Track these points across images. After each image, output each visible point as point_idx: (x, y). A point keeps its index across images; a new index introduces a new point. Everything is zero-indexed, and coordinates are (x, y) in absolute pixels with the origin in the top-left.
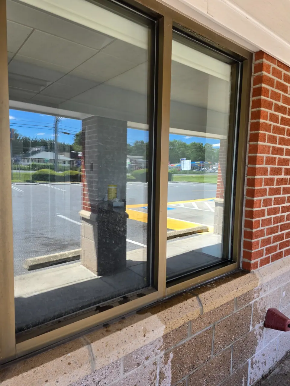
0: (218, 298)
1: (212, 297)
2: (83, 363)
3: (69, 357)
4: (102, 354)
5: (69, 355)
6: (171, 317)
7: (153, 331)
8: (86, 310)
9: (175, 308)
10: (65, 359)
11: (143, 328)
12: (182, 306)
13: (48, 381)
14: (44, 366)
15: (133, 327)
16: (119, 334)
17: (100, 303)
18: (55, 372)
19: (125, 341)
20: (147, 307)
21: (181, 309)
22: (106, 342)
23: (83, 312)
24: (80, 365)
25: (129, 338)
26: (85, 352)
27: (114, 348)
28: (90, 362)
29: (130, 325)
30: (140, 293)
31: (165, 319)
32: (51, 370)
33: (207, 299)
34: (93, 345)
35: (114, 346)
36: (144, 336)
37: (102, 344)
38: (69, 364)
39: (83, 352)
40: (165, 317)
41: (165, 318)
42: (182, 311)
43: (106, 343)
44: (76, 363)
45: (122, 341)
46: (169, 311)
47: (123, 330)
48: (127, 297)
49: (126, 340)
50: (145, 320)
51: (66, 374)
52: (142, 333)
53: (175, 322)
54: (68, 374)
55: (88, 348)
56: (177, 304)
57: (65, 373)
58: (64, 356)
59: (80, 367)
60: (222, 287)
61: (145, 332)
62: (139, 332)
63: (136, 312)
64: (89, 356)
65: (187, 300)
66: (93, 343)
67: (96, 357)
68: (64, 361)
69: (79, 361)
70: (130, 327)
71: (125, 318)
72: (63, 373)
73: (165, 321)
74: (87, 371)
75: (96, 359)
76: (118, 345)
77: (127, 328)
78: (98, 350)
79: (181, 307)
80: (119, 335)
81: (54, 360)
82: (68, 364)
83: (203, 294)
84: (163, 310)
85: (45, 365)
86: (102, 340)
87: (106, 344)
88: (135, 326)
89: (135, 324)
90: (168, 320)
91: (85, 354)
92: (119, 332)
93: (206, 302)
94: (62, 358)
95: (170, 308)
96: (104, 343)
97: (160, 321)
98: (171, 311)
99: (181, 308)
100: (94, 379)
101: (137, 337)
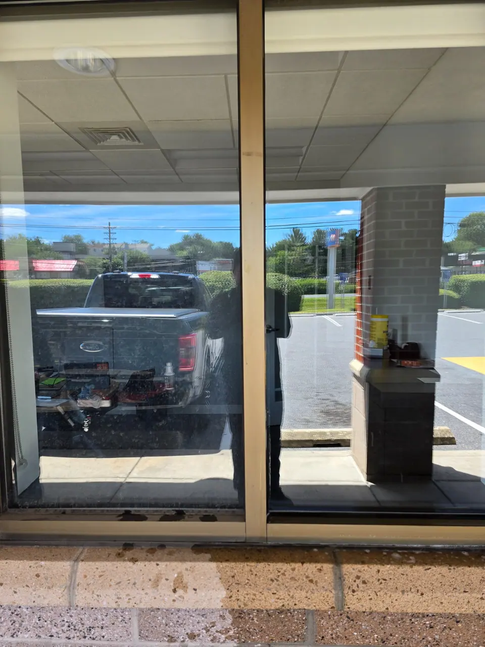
0: (403, 592)
1: (383, 582)
2: (56, 584)
3: (42, 566)
4: (88, 585)
5: (43, 563)
6: (247, 581)
7: (195, 590)
8: (108, 511)
9: (266, 569)
10: (35, 566)
11: (177, 577)
12: (285, 571)
13: (4, 585)
14: (7, 563)
15: (158, 566)
16: (130, 567)
17: (134, 507)
18: (16, 578)
19: (134, 584)
20: (217, 543)
21: (279, 576)
22: (103, 570)
23: (103, 511)
24: (51, 586)
25: (143, 582)
26: (65, 569)
27: (110, 586)
28: (65, 588)
29: (154, 561)
30: (211, 514)
31: (231, 580)
32: (13, 572)
33: (364, 582)
34: (81, 565)
35: (113, 583)
36: (175, 591)
37: (95, 570)
38: (38, 576)
39: (62, 569)
40: (233, 577)
41: (231, 578)
42: (280, 579)
43: (102, 572)
44: (46, 579)
45: (129, 580)
46: (247, 569)
47: (139, 563)
48: (185, 514)
49: (136, 581)
50: (188, 565)
51: (27, 588)
52: (172, 584)
53: (255, 595)
54: (31, 590)
55: (73, 566)
56: (273, 561)
57: (27, 586)
58: (37, 561)
59: (49, 588)
60: (429, 571)
61: (177, 585)
62: (167, 580)
63: (193, 544)
64: (68, 578)
65: (305, 565)
66: (83, 562)
67: (78, 585)
68: (33, 569)
69: (51, 578)
70: (154, 564)
71: (167, 547)
72: (24, 585)
73: (230, 584)
74: (61, 600)
75: (77, 588)
76: (120, 584)
77: (147, 563)
78: (85, 576)
79: (282, 571)
80: (128, 569)
81: (22, 561)
82: (36, 575)
83: (359, 567)
84: (235, 560)
85: (8, 561)
86: (98, 564)
87: (101, 574)
88: (164, 566)
89: (165, 563)
90: (239, 584)
91: (65, 573)
92: (130, 564)
93: (358, 587)
94: (32, 563)
95: (253, 564)
96: (99, 570)
97: (217, 579)
98: (253, 569)
99: (279, 574)
100: (81, 619)
101: (159, 587)
